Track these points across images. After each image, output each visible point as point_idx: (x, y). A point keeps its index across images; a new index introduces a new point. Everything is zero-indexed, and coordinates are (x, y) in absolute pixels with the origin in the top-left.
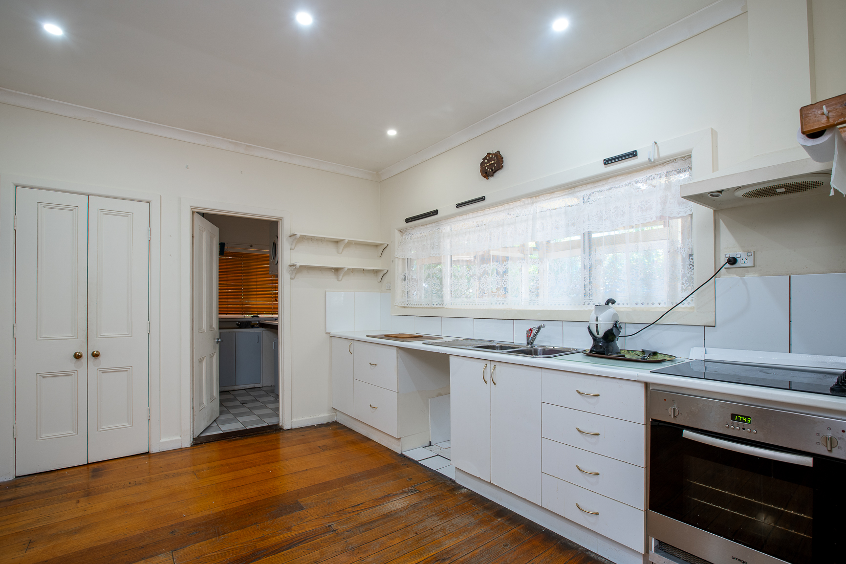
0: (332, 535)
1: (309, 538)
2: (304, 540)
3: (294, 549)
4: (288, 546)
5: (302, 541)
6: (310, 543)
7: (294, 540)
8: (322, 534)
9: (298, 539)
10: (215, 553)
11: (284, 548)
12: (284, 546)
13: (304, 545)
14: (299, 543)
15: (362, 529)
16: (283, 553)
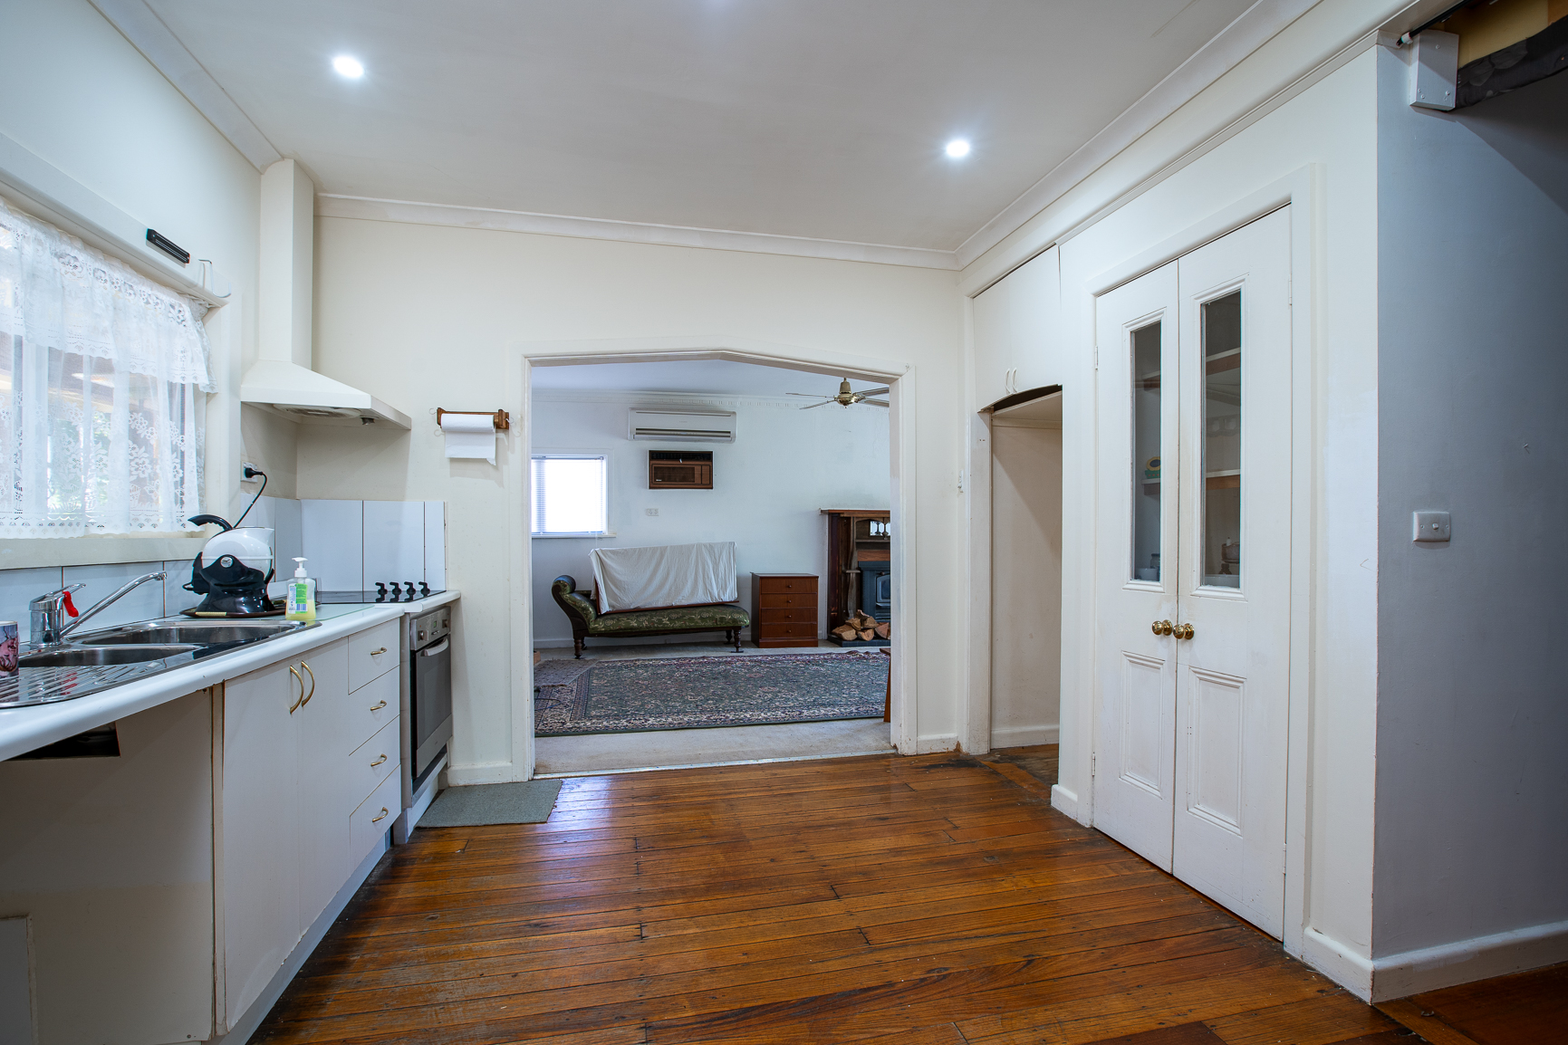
0: (656, 1018)
1: (703, 1022)
2: (715, 1020)
3: (738, 1006)
4: (748, 1014)
5: (719, 1019)
6: (706, 1011)
7: (734, 1026)
8: (674, 1026)
9: (727, 1027)
10: (887, 1030)
11: (756, 1012)
12: (756, 1016)
13: (719, 1010)
14: (727, 1017)
15: (591, 1016)
16: (760, 1003)
